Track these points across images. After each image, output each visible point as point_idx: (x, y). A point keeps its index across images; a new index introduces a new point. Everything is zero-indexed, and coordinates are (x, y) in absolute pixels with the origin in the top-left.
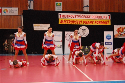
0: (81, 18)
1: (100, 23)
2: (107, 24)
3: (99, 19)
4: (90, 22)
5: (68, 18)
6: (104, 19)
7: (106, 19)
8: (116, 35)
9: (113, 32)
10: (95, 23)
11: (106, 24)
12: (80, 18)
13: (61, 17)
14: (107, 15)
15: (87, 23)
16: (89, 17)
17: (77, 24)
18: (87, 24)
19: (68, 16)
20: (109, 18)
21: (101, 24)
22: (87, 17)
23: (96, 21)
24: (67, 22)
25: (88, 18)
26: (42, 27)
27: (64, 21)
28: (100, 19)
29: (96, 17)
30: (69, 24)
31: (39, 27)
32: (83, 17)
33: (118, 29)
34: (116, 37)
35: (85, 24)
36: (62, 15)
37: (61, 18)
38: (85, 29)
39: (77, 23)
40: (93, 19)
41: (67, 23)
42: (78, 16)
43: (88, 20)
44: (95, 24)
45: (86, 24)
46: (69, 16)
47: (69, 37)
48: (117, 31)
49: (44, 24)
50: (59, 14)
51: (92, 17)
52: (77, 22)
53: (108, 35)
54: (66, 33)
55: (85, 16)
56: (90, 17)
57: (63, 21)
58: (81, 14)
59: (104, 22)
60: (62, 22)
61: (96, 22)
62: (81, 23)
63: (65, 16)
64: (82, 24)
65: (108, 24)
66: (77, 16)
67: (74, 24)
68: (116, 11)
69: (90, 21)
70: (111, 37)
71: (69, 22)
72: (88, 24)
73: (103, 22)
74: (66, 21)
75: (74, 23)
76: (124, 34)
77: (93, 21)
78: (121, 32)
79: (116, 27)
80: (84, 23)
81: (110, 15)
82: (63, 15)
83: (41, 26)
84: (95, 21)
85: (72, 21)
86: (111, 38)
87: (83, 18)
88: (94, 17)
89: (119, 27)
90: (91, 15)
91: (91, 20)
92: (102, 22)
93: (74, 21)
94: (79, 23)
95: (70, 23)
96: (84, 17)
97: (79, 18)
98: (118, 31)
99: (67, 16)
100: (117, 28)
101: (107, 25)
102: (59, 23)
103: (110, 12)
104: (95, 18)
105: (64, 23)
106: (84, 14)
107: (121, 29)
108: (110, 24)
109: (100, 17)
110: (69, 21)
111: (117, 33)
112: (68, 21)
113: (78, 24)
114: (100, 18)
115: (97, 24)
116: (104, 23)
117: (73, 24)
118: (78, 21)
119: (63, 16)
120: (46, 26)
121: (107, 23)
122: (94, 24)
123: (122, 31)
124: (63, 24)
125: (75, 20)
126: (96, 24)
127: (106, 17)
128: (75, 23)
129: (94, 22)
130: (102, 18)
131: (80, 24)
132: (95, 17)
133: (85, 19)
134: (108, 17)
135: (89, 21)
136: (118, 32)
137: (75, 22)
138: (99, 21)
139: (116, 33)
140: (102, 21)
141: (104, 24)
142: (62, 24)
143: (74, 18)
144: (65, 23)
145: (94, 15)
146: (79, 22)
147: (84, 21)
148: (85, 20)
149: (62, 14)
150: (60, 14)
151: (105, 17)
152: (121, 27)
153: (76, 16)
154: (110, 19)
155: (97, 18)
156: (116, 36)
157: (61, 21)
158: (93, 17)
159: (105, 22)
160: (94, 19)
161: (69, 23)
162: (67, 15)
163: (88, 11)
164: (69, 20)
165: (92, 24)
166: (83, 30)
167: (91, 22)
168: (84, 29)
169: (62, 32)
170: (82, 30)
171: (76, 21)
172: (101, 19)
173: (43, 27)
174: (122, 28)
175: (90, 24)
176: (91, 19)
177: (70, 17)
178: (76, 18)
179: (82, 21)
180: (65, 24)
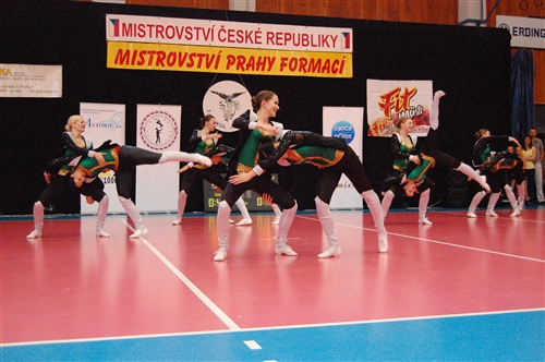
0: (216, 42)
1: (307, 67)
2: (334, 72)
3: (300, 48)
4: (256, 61)
5: (154, 40)
6: (325, 49)
7: (331, 49)
8: (375, 124)
9: (362, 109)
10: (283, 65)
11: (331, 75)
12: (209, 42)
13: (117, 34)
14: (338, 32)
15: (245, 66)
16: (253, 36)
17: (194, 69)
18: (246, 72)
19: (154, 29)
20: (347, 46)
21: (310, 74)
22: (244, 36)
23: (286, 59)
24: (147, 57)
25: (249, 45)
26: (23, 82)
27: (136, 52)
28: (304, 48)
29: (286, 40)
30: (157, 68)
31: (9, 83)
32: (226, 35)
33: (388, 97)
34: (375, 135)
35: (233, 70)
36: (124, 25)
37: (116, 39)
38: (236, 95)
39: (199, 66)
40: (271, 46)
41: (150, 64)
42: (201, 32)
43: (248, 49)
44: (281, 70)
45: (240, 72)
46: (160, 29)
47: (158, 133)
48: (379, 107)
49: (32, 66)
50: (109, 17)
51: (268, 38)
52: (196, 60)
53: (339, 124)
54: (143, 110)
55: (235, 33)
56: (258, 40)
57: (128, 52)
58: (218, 24)
59: (323, 65)
60: (122, 56)
61: (287, 62)
62: (216, 67)
63: (138, 31)
64: (218, 71)
65: (341, 72)
66: (198, 29)
67: (184, 68)
68: (380, 15)
69: (260, 58)
70: (352, 133)
71: (160, 61)
72: (250, 72)
73: (320, 61)
74: (144, 52)
75: (181, 64)
76: (412, 118)
77: (274, 59)
78: (397, 109)
79: (376, 89)
80: (230, 64)
81: (350, 31)
82: (130, 25)
83: (18, 77)
84: (284, 59)
85: (171, 54)
86: (353, 137)
87: (226, 44)
88: (278, 38)
89: (388, 86)
90: (265, 28)
91: (263, 54)
92: (315, 64)
93: (180, 54)
94: (208, 66)
95: (163, 65)
96: (229, 36)
97: (207, 43)
98: (385, 107)
99: (147, 29)
100: (382, 94)
101: (338, 75)
102: (111, 64)
103: (351, 16)
104: (279, 41)
105: (133, 64)
106: (229, 25)
107: (397, 96)
108: (348, 73)
109: (304, 39)
110: (159, 53)
111: (381, 114)
112: (154, 52)
113: (203, 69)
114: (305, 43)
115: (292, 70)
116: (324, 68)
117: (176, 68)
118: (201, 56)
119: (128, 30)
120: (41, 78)
121: (338, 67)
122: (275, 71)
123: (405, 104)
124: (130, 67)
125: (189, 51)
126: (287, 72)
127: (334, 41)
128: (189, 65)
129: (278, 63)
130: (316, 42)
131: (212, 70)
132: (283, 36)
133: (236, 44)
134: (341, 41)
135: (252, 58)
136: (387, 112)
137: (188, 60)
138: (302, 59)
139: (376, 113)
140: (313, 60)
141: (325, 75)
142: (124, 66)
143: (183, 41)
144: (139, 63)
145: (275, 28)
146: (204, 59)
147: (229, 57)
148: (236, 54)
149: (124, 19)
150: (113, 21)
151: (330, 40)
152: (399, 90)
153: (194, 32)
154: (351, 50)
155: (290, 43)
156: (375, 129)
157: (120, 51)
158: (274, 40)
159: (328, 61)
160: (276, 47)
161: (157, 64)
162: (151, 26)
163: (253, 9)
164: (157, 49)
165: (269, 70)
166: (224, 96)
167: (261, 64)
168: (229, 93)
169: (122, 108)
170: (221, 99)
171: (194, 55)
172: (310, 48)
173: (30, 83)
174: (402, 93)
175: (260, 73)
176: (264, 45)
177: (164, 33)
178: (194, 41)
179: (219, 56)
180: (136, 67)
